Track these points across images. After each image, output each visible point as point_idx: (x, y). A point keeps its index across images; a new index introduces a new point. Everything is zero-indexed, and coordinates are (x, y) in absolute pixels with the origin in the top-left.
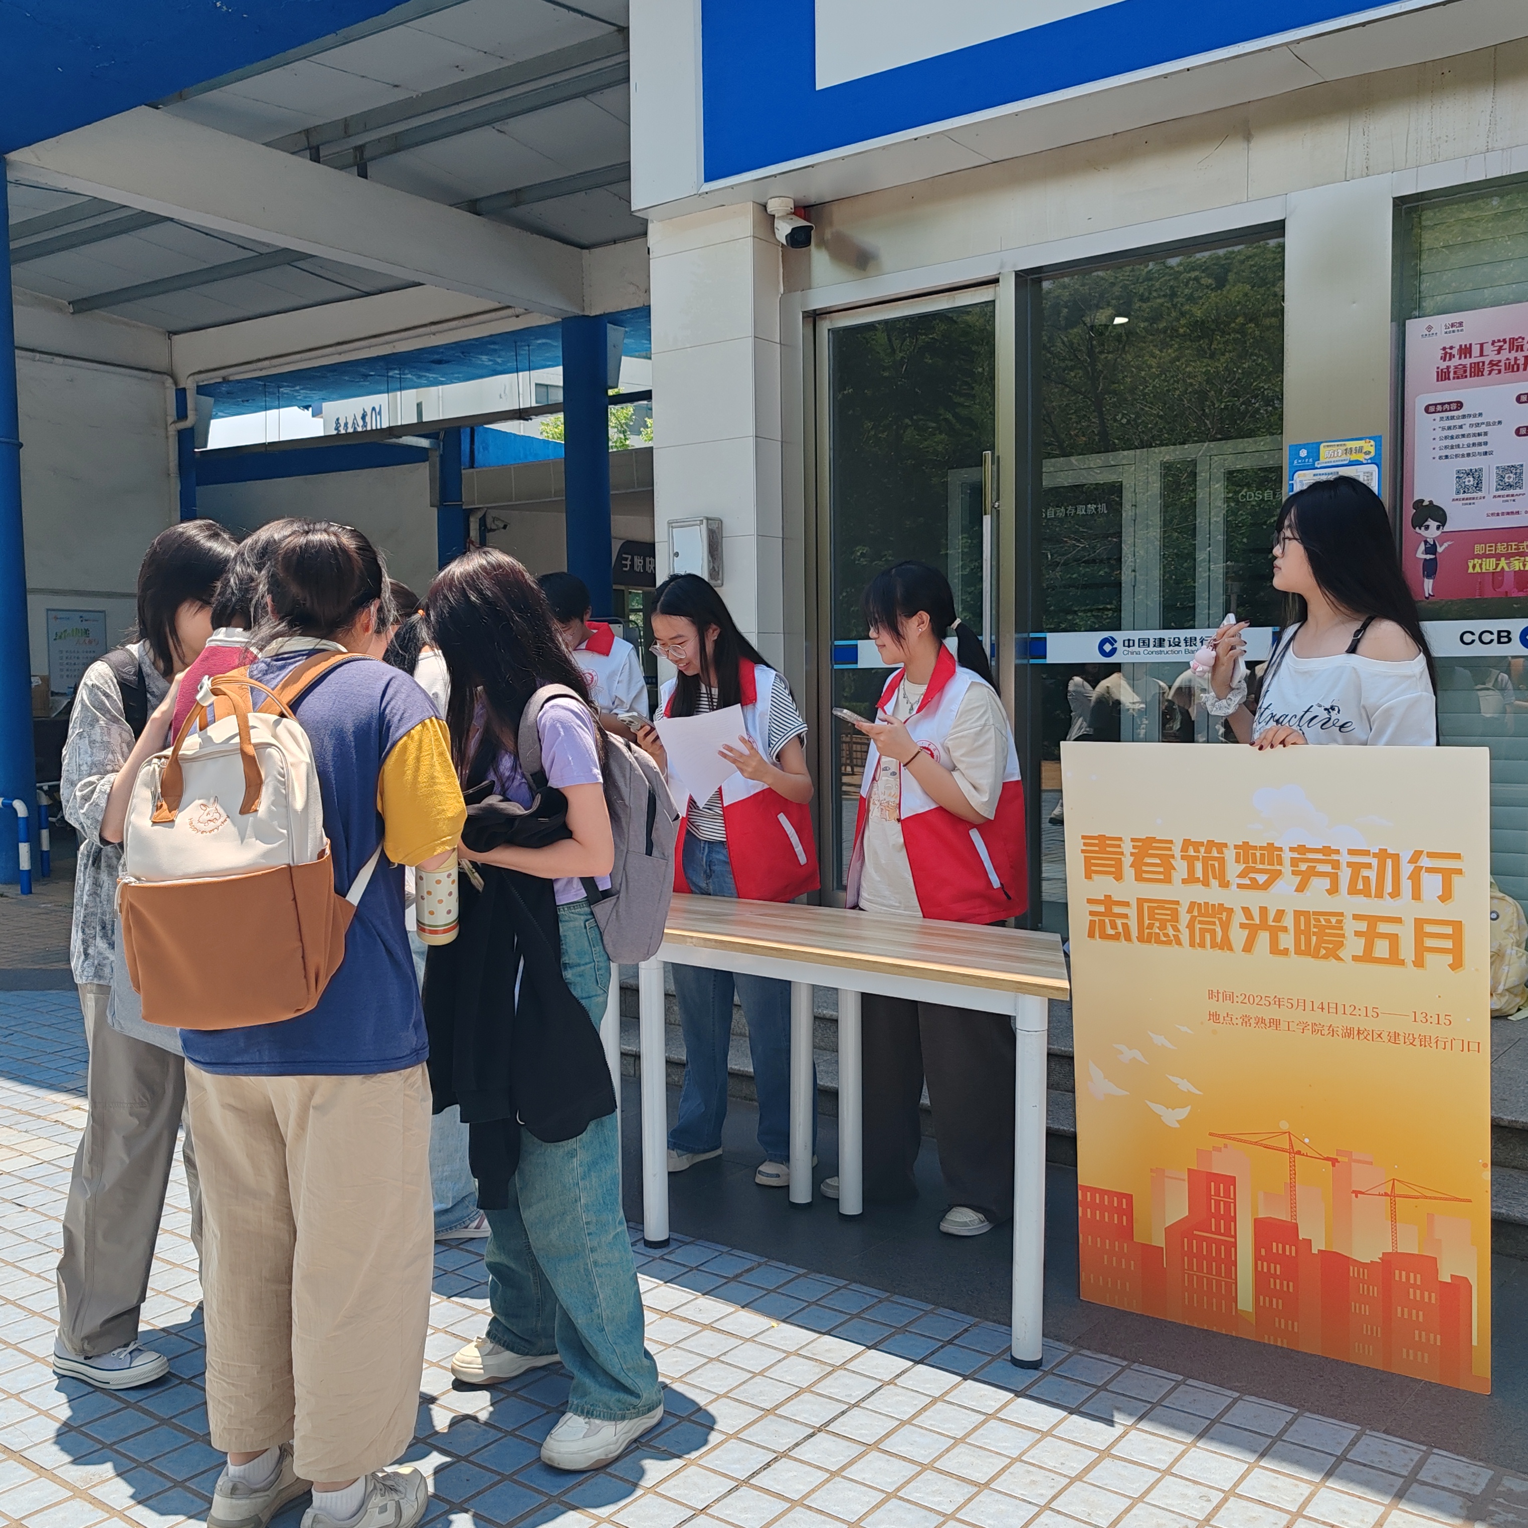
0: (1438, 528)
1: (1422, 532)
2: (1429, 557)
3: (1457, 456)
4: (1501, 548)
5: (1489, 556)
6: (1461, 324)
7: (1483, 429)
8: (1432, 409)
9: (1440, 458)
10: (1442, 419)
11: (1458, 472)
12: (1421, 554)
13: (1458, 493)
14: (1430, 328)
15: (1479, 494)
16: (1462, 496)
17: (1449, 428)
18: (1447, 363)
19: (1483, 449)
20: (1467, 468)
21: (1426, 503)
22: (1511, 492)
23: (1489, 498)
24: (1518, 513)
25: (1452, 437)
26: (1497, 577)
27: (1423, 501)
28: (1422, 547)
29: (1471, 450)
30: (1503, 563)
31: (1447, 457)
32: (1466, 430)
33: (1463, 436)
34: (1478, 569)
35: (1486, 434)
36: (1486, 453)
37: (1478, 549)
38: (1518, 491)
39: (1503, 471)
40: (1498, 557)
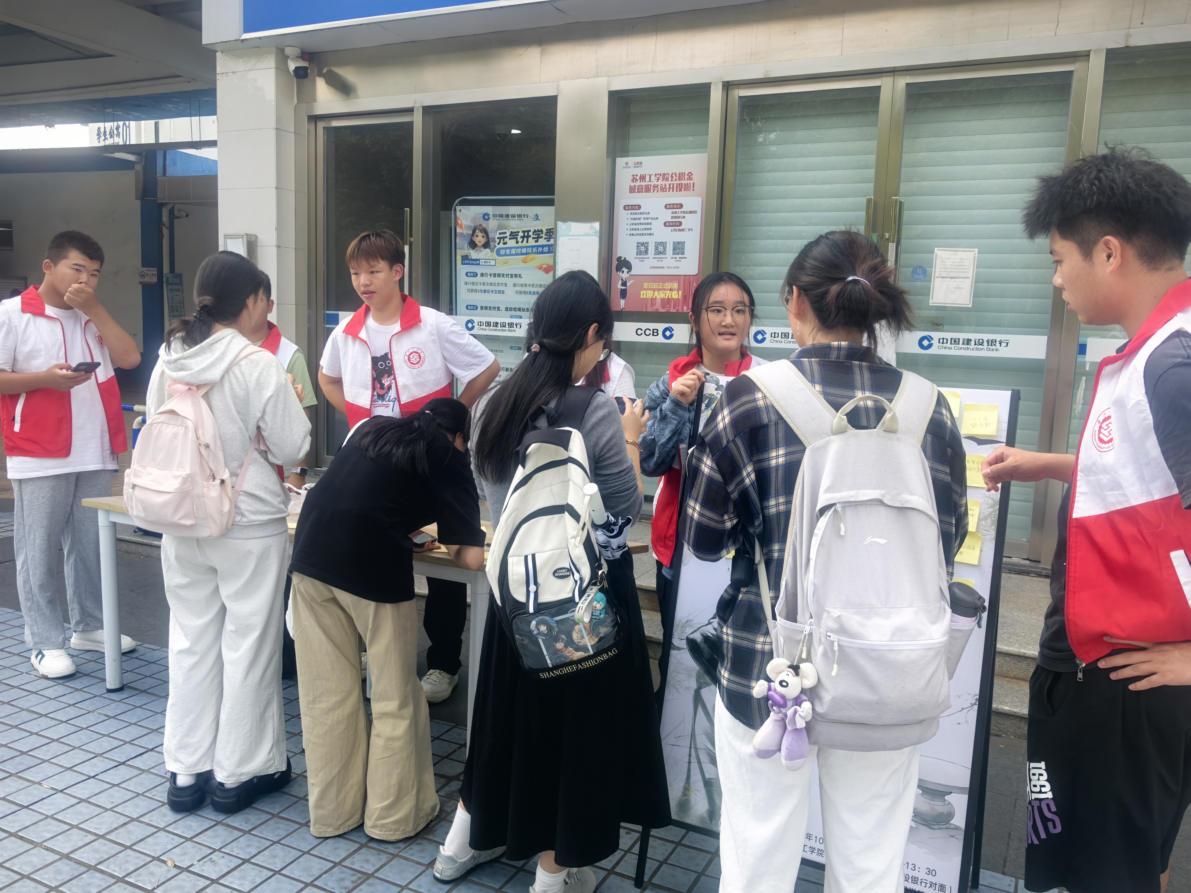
0: (628, 273)
1: (620, 274)
2: (623, 288)
3: (637, 234)
4: (655, 286)
5: (651, 289)
6: (641, 163)
7: (649, 221)
8: (627, 208)
9: (630, 235)
10: (631, 213)
11: (638, 243)
12: (620, 286)
13: (637, 254)
14: (627, 163)
15: (647, 256)
16: (639, 256)
17: (634, 219)
18: (634, 184)
19: (649, 232)
20: (642, 241)
21: (623, 259)
22: (661, 256)
23: (651, 258)
24: (664, 267)
25: (636, 224)
26: (653, 300)
27: (621, 257)
28: (620, 282)
29: (644, 232)
30: (656, 293)
31: (633, 235)
32: (642, 221)
33: (641, 224)
34: (645, 296)
35: (651, 224)
36: (650, 234)
37: (645, 285)
38: (664, 256)
39: (658, 244)
40: (654, 290)
